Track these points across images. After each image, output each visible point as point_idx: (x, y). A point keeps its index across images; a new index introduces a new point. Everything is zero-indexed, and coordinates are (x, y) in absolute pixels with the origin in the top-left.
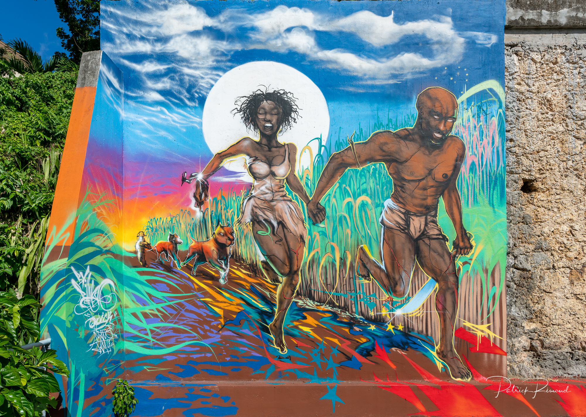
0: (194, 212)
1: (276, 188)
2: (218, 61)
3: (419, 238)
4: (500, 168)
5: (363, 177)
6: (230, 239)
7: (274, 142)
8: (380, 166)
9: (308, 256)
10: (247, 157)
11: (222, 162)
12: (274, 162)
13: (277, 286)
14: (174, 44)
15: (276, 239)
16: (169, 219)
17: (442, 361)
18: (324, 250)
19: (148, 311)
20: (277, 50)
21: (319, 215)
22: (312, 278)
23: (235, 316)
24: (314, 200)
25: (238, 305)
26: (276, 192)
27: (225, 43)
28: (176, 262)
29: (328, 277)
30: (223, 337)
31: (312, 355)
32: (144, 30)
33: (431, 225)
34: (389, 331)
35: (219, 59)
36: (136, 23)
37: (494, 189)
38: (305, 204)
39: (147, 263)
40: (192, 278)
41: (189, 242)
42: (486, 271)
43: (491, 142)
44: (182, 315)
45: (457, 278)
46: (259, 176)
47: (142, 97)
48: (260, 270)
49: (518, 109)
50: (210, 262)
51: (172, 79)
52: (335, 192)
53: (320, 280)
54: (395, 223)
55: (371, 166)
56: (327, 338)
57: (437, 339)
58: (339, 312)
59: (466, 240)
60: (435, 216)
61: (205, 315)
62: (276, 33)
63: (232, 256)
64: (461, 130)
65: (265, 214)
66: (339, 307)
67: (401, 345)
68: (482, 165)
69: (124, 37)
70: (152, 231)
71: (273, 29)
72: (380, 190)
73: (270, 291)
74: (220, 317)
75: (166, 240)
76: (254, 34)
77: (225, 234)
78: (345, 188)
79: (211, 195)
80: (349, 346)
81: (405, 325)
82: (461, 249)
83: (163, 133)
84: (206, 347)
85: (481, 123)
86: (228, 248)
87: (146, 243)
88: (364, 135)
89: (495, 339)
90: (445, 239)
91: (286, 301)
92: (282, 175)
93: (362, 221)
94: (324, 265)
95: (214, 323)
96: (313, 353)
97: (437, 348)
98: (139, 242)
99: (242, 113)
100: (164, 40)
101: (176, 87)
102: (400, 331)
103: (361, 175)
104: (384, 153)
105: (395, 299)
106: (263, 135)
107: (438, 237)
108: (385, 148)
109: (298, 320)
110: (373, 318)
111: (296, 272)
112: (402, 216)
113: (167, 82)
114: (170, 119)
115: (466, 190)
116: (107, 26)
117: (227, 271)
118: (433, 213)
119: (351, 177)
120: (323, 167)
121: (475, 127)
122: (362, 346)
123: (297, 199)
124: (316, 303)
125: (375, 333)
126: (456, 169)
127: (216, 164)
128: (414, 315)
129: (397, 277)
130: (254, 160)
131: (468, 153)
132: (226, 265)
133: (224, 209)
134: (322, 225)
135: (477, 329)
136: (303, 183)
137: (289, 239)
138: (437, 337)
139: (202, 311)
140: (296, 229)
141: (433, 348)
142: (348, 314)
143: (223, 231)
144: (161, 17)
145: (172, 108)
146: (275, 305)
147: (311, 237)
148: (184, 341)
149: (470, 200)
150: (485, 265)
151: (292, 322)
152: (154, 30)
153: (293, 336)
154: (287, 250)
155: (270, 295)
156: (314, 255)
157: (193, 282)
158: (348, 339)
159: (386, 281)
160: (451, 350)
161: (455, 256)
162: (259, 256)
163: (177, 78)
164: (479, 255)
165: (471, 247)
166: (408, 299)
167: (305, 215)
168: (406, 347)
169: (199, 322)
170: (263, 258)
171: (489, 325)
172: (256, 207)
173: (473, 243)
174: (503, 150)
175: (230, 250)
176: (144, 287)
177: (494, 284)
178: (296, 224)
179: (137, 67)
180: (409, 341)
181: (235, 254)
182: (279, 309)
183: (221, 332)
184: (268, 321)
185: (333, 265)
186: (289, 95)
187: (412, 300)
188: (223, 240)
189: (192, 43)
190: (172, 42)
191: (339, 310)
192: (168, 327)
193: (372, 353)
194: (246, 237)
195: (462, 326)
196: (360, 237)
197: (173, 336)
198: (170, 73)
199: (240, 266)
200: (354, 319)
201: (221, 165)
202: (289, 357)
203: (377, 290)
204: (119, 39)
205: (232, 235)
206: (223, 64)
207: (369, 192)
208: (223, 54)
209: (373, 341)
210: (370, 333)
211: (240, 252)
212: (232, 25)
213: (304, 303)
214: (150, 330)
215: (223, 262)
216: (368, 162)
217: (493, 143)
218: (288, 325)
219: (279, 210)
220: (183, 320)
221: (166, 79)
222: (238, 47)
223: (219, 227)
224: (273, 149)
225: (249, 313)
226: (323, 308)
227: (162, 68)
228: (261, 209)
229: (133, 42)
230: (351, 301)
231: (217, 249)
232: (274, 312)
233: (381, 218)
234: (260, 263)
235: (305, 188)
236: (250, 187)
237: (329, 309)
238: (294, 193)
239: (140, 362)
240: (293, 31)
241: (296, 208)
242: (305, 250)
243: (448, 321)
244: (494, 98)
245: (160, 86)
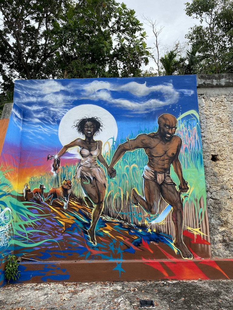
0: (53, 174)
1: (92, 161)
2: (66, 105)
3: (162, 184)
4: (199, 150)
5: (134, 155)
6: (69, 186)
7: (92, 140)
8: (142, 150)
9: (108, 194)
10: (79, 147)
11: (67, 150)
12: (92, 149)
13: (92, 209)
14: (46, 98)
15: (92, 186)
16: (40, 177)
17: (177, 248)
18: (115, 191)
19: (27, 224)
20: (93, 99)
21: (113, 174)
22: (110, 205)
23: (70, 226)
24: (110, 167)
25: (72, 220)
26: (93, 163)
27: (70, 97)
28: (42, 198)
29: (118, 204)
30: (64, 237)
31: (109, 246)
32: (33, 92)
33: (167, 178)
34: (149, 233)
35: (67, 104)
36: (30, 89)
37: (197, 160)
38: (106, 169)
39: (28, 199)
40: (50, 206)
41: (49, 188)
42: (196, 200)
43: (194, 138)
44: (44, 226)
45: (182, 204)
46: (84, 156)
47: (31, 121)
48: (84, 201)
49: (207, 123)
50: (59, 198)
51: (45, 113)
52: (121, 163)
53: (113, 206)
54: (149, 177)
55: (137, 150)
56: (117, 237)
57: (174, 236)
58: (123, 223)
59: (185, 185)
60: (169, 173)
61: (55, 225)
62: (93, 92)
63: (70, 195)
64: (179, 133)
65: (87, 174)
66: (123, 220)
67: (155, 240)
68: (191, 149)
69: (24, 95)
70: (32, 183)
71: (92, 90)
72: (142, 161)
73: (89, 212)
74: (63, 226)
75: (38, 187)
76: (83, 93)
77: (67, 184)
78: (125, 161)
79: (61, 166)
80: (128, 241)
81: (157, 229)
82: (183, 190)
83: (39, 137)
84: (55, 242)
85: (189, 129)
86: (68, 191)
87: (28, 189)
88: (134, 136)
89: (203, 236)
90: (174, 184)
91: (97, 217)
92: (95, 155)
93: (134, 176)
94: (116, 198)
95: (60, 230)
96: (110, 245)
97: (174, 241)
98: (25, 189)
99: (77, 127)
100: (42, 96)
101: (47, 116)
102: (154, 232)
103: (132, 154)
104: (143, 144)
105: (151, 215)
106: (86, 137)
107: (171, 183)
108: (144, 142)
109: (102, 227)
110: (140, 225)
111: (102, 202)
112: (153, 173)
113: (43, 114)
114: (43, 130)
115: (183, 161)
116: (17, 91)
117: (68, 203)
118: (168, 172)
119: (128, 155)
120: (115, 151)
121: (186, 131)
122: (135, 241)
123: (102, 166)
124: (112, 218)
125: (142, 234)
126: (178, 151)
127: (64, 150)
128: (161, 223)
129: (152, 204)
130: (82, 149)
131: (183, 143)
132: (67, 199)
133: (67, 172)
134: (114, 179)
135: (194, 230)
136: (105, 159)
137: (98, 185)
138: (173, 235)
139: (54, 224)
140: (102, 181)
141: (172, 241)
142: (128, 224)
143: (66, 183)
144: (41, 86)
145: (44, 125)
146: (91, 220)
147: (109, 184)
148: (45, 240)
149: (186, 165)
150: (195, 197)
151: (99, 228)
152: (38, 92)
153: (100, 236)
154: (98, 191)
155: (89, 214)
156: (110, 193)
157: (50, 208)
158: (128, 237)
159: (146, 206)
160: (182, 243)
161: (180, 193)
162: (83, 195)
163: (47, 112)
164: (192, 192)
165: (188, 188)
166: (158, 215)
167: (106, 174)
168: (158, 241)
169: (53, 229)
170: (85, 195)
171: (200, 228)
172: (83, 170)
173: (189, 186)
174: (200, 141)
175: (69, 192)
176: (26, 211)
177: (201, 207)
178: (102, 179)
179: (30, 108)
180: (159, 238)
181: (72, 194)
182: (93, 222)
183: (63, 234)
184: (87, 228)
185: (120, 198)
186: (99, 119)
187: (160, 216)
188: (66, 187)
189: (55, 97)
190: (46, 97)
191: (123, 222)
192: (37, 232)
193: (140, 244)
194: (77, 185)
195: (186, 229)
196: (133, 184)
197: (39, 237)
198: (44, 110)
199: (74, 200)
200: (131, 226)
201: (66, 151)
202: (98, 247)
203: (142, 211)
204: (22, 96)
205: (70, 184)
206: (69, 106)
207: (137, 162)
208: (69, 102)
209: (141, 238)
210: (139, 234)
211: (74, 192)
212: (73, 89)
213: (106, 218)
214: (28, 234)
215: (65, 198)
216: (136, 148)
217: (195, 138)
218: (97, 230)
219: (94, 172)
220: (45, 228)
221: (42, 113)
222: (76, 98)
223: (64, 180)
224: (92, 143)
225: (77, 224)
226: (115, 220)
227: (41, 108)
228: (85, 171)
229: (28, 97)
230: (129, 217)
231: (63, 191)
232: (90, 223)
233: (143, 175)
234: (84, 198)
235: (106, 161)
236: (80, 160)
237: (118, 221)
238: (101, 163)
239: (21, 251)
240: (101, 91)
241: (102, 171)
242: (106, 191)
243: (179, 226)
244: (194, 118)
245: (39, 116)
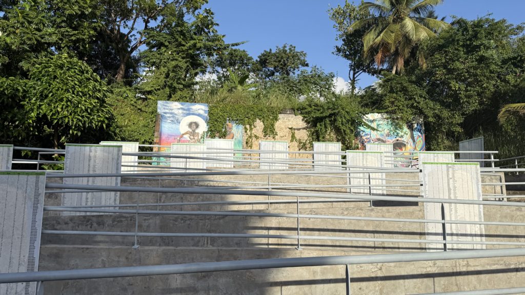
7: (195, 132)
10: (189, 135)
12: (195, 136)
20: (196, 113)
27: (185, 111)
32: (167, 107)
37: (240, 144)
47: (167, 121)
62: (196, 110)
69: (163, 108)
76: (191, 110)
83: (171, 129)
92: (196, 139)
99: (188, 126)
106: (192, 130)
145: (173, 124)
152: (170, 107)
163: (174, 118)
179: (166, 115)
186: (198, 122)
189: (178, 111)
190: (173, 110)
201: (183, 136)
206: (184, 115)
212: (187, 107)
222: (188, 112)
229: (165, 110)
240: (200, 110)
245: (170, 119)
